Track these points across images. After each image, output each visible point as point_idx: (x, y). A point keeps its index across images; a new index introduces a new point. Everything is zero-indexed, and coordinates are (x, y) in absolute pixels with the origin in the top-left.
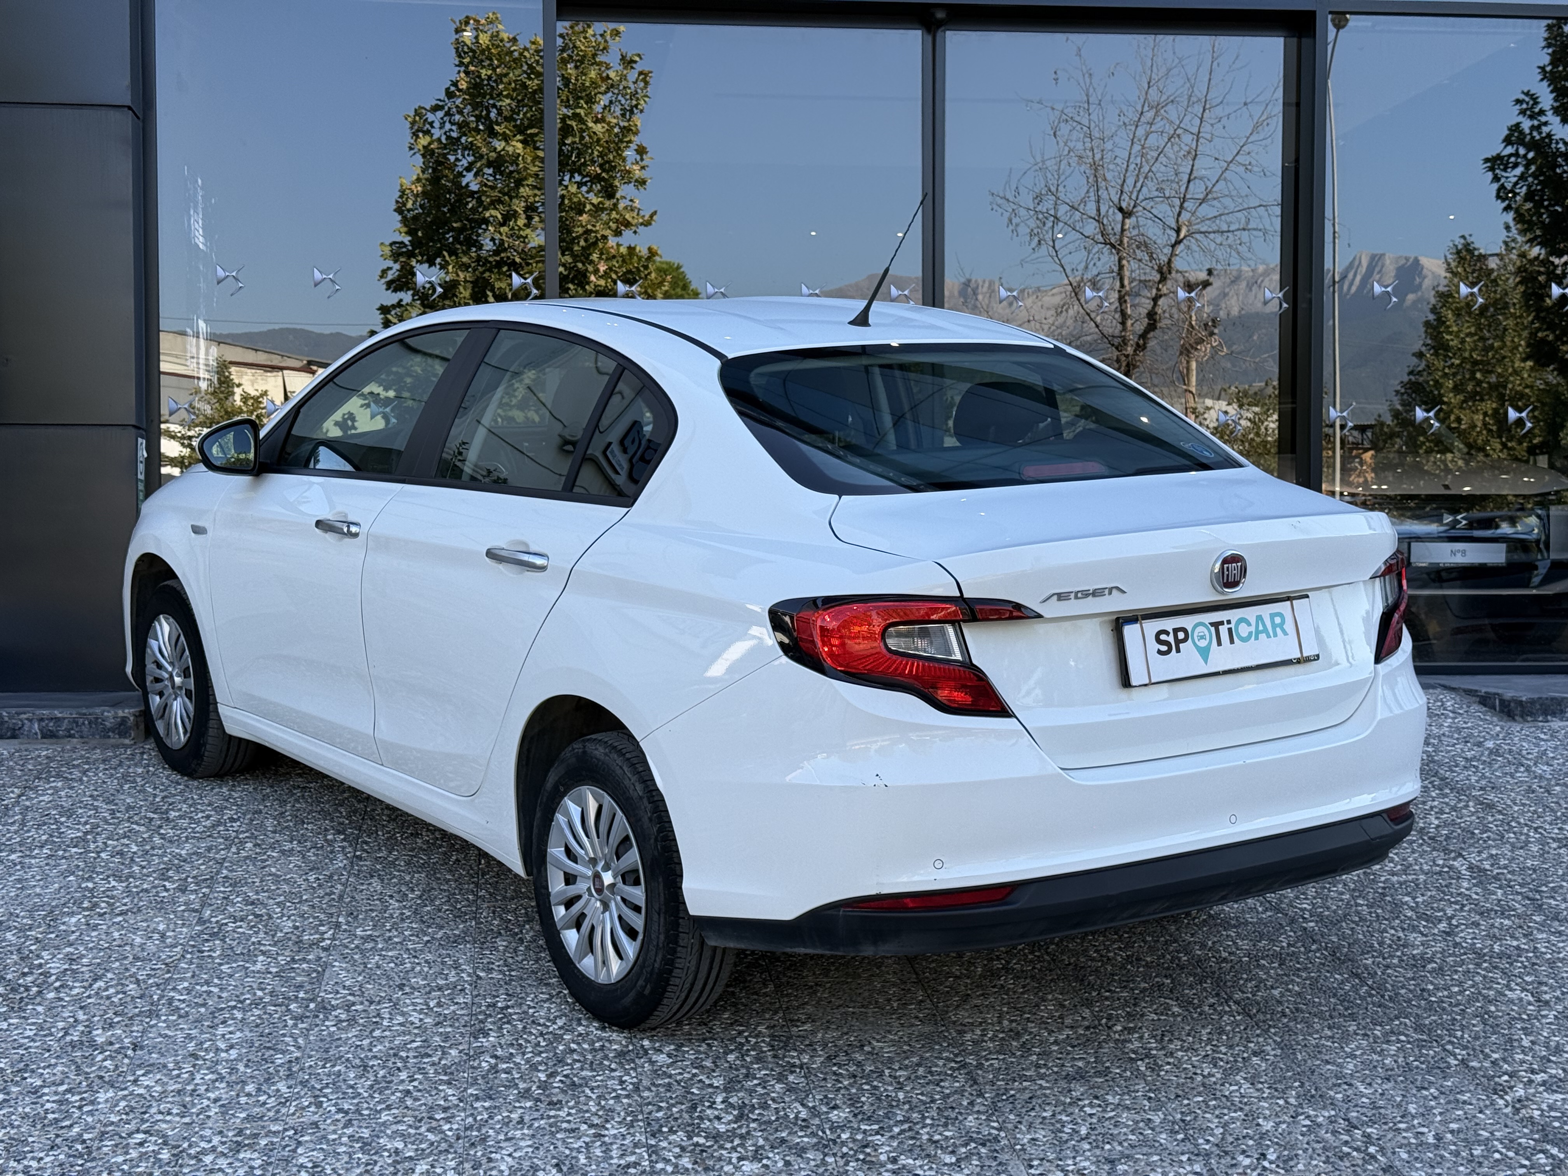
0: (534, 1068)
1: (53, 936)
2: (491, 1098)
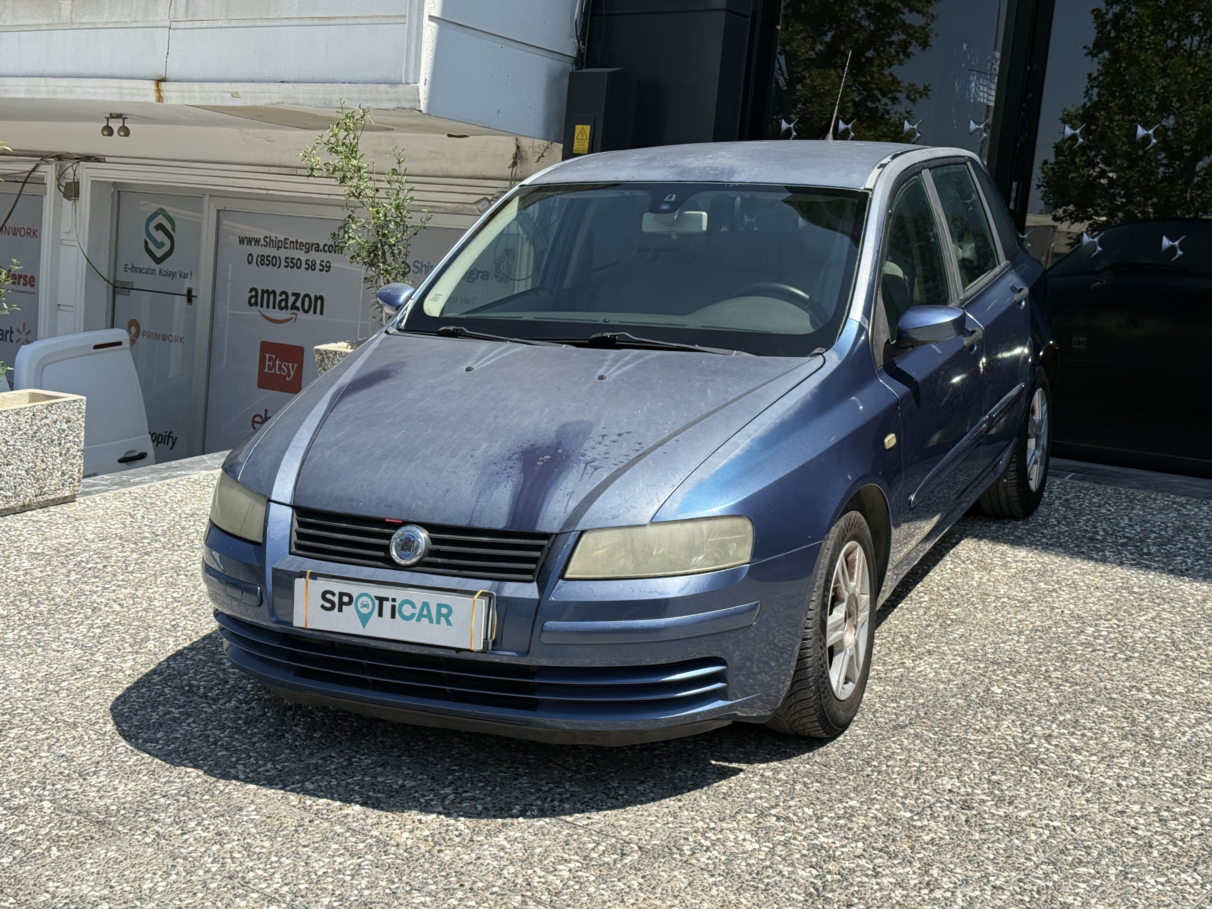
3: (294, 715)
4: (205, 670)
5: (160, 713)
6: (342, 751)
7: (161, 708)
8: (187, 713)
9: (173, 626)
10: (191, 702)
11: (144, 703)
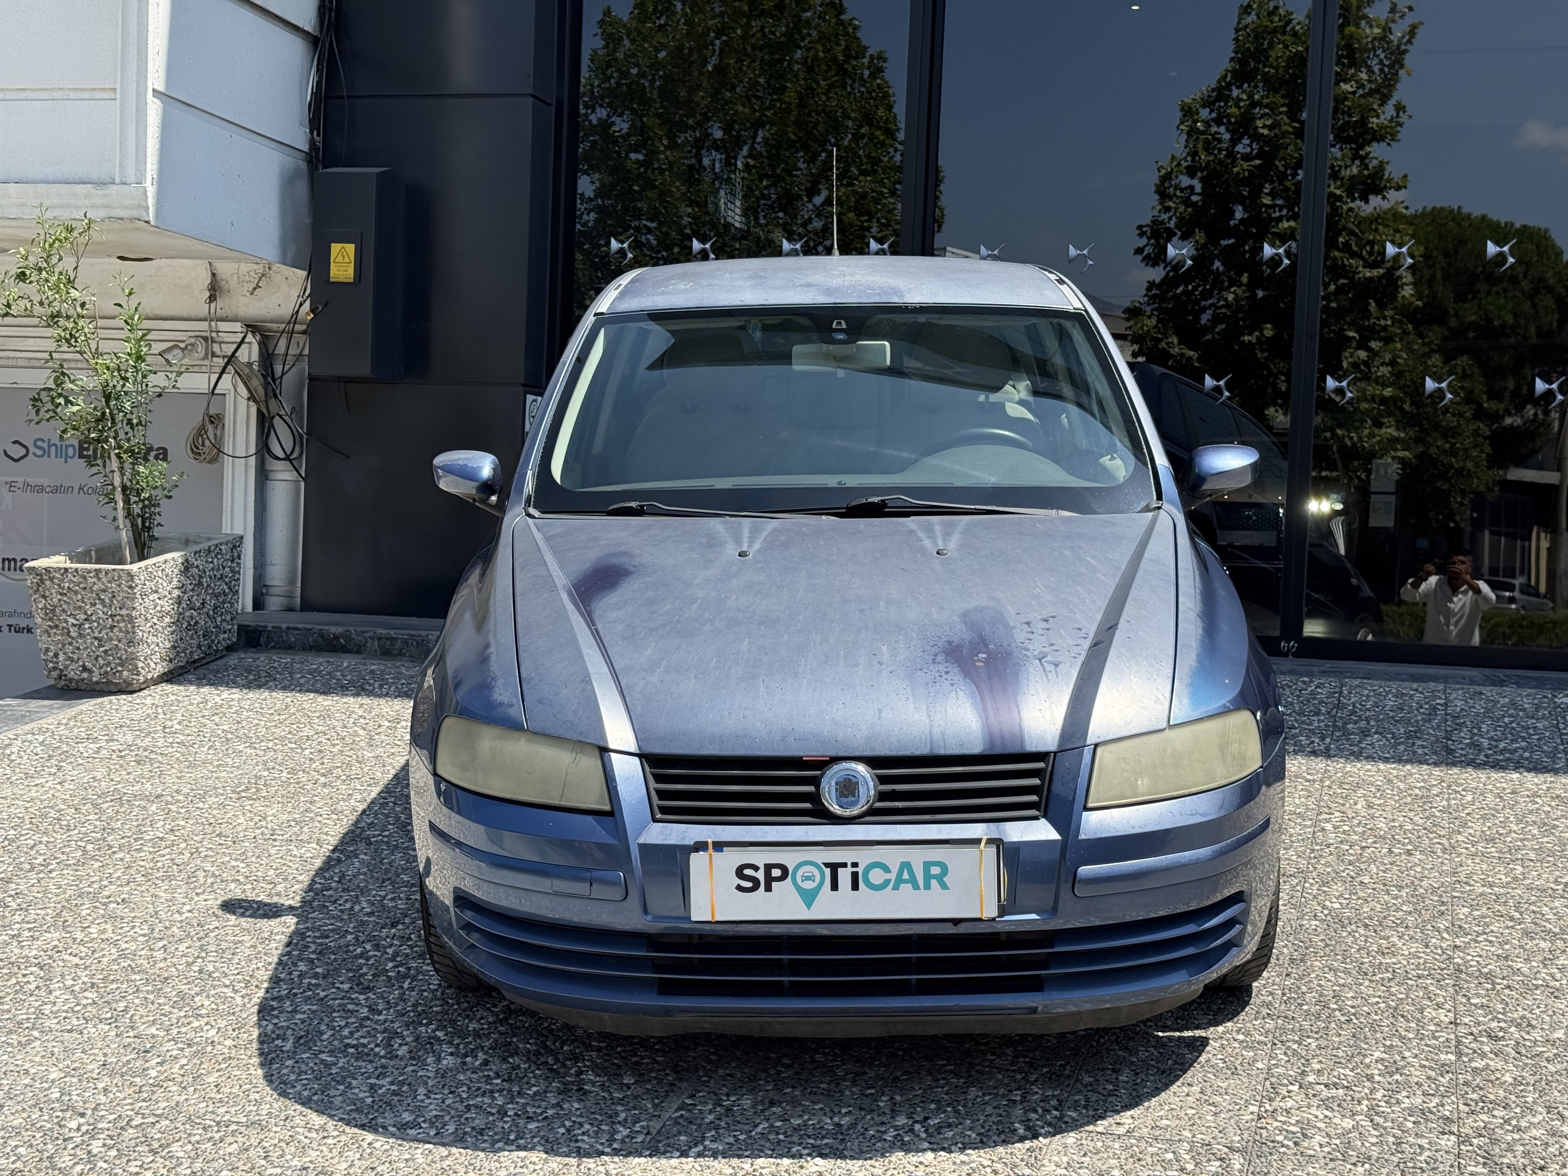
0: (393, 959)
1: (183, 811)
2: (324, 977)
3: (557, 1061)
4: (343, 1023)
5: (366, 1089)
6: (694, 1096)
7: (354, 1083)
8: (402, 1083)
9: (201, 971)
10: (384, 1067)
11: (316, 1078)
